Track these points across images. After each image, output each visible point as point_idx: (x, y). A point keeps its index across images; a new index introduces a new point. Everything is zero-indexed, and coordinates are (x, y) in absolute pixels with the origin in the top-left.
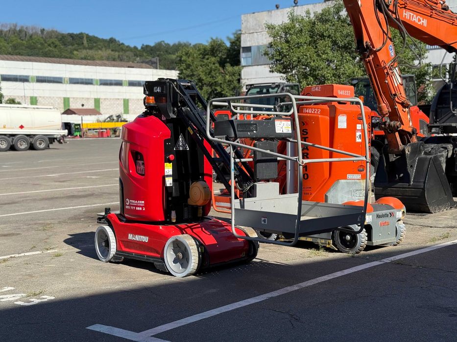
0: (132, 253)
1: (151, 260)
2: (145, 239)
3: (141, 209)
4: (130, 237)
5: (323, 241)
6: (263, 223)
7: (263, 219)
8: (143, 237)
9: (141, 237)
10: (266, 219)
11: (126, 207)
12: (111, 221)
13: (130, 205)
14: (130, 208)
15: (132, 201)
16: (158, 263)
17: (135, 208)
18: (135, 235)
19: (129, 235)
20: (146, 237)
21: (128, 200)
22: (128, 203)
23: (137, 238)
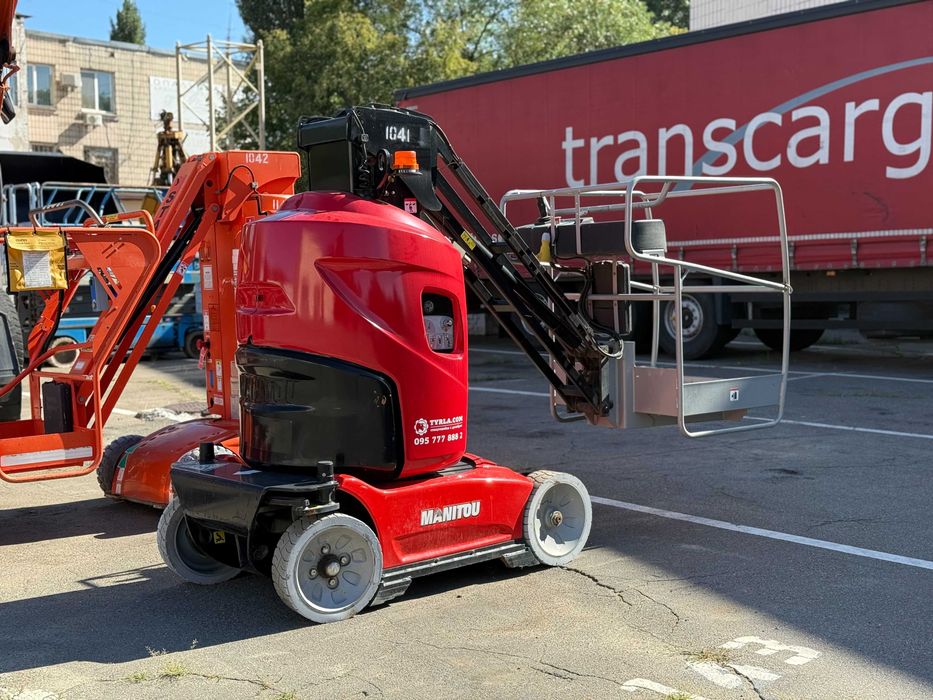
2: (471, 509)
3: (456, 437)
4: (427, 517)
6: (732, 400)
8: (465, 506)
9: (460, 507)
10: (738, 392)
11: (417, 442)
12: (359, 497)
13: (429, 434)
14: (431, 440)
15: (436, 421)
16: (514, 554)
17: (446, 438)
18: (442, 509)
19: (424, 514)
20: (474, 504)
21: (422, 421)
22: (425, 431)
23: (449, 513)
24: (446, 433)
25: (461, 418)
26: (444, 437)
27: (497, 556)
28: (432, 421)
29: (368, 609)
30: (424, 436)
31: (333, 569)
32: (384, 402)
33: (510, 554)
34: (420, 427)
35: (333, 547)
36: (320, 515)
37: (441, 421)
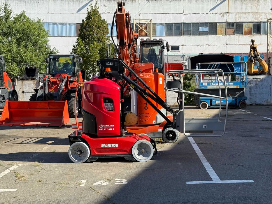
0: (105, 155)
1: (122, 156)
2: (116, 145)
3: (112, 129)
4: (103, 146)
5: (157, 139)
6: (204, 128)
7: (204, 126)
8: (114, 145)
9: (112, 145)
10: (206, 126)
11: (100, 129)
12: (85, 139)
13: (103, 128)
14: (104, 129)
15: (105, 126)
16: (128, 157)
17: (108, 129)
18: (107, 145)
19: (102, 145)
20: (116, 144)
21: (101, 125)
22: (102, 127)
23: (109, 146)
24: (108, 128)
25: (113, 125)
26: (107, 129)
27: (123, 157)
28: (104, 125)
29: (86, 162)
30: (102, 128)
31: (79, 153)
32: (93, 120)
33: (126, 157)
34: (101, 126)
35: (80, 148)
36: (75, 142)
37: (106, 126)
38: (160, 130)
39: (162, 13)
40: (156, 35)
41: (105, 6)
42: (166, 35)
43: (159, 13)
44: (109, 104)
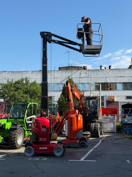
0: (41, 153)
2: (46, 148)
4: (40, 148)
11: (40, 140)
14: (42, 140)
17: (44, 140)
21: (40, 138)
23: (43, 148)
31: (29, 151)
32: (37, 136)
36: (28, 146)
38: (78, 142)
39: (121, 77)
40: (117, 89)
41: (86, 73)
42: (123, 89)
43: (119, 77)
44: (44, 129)
